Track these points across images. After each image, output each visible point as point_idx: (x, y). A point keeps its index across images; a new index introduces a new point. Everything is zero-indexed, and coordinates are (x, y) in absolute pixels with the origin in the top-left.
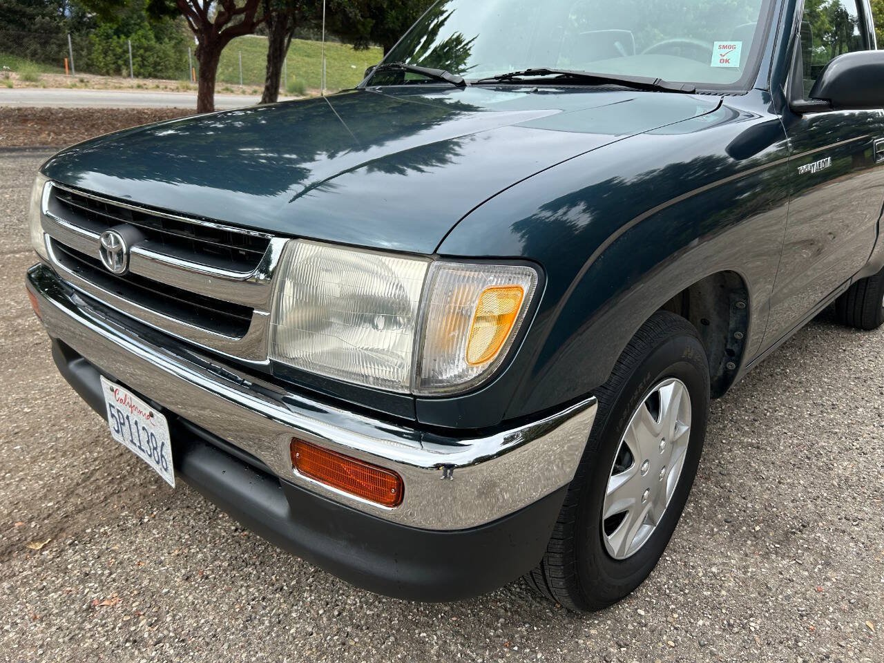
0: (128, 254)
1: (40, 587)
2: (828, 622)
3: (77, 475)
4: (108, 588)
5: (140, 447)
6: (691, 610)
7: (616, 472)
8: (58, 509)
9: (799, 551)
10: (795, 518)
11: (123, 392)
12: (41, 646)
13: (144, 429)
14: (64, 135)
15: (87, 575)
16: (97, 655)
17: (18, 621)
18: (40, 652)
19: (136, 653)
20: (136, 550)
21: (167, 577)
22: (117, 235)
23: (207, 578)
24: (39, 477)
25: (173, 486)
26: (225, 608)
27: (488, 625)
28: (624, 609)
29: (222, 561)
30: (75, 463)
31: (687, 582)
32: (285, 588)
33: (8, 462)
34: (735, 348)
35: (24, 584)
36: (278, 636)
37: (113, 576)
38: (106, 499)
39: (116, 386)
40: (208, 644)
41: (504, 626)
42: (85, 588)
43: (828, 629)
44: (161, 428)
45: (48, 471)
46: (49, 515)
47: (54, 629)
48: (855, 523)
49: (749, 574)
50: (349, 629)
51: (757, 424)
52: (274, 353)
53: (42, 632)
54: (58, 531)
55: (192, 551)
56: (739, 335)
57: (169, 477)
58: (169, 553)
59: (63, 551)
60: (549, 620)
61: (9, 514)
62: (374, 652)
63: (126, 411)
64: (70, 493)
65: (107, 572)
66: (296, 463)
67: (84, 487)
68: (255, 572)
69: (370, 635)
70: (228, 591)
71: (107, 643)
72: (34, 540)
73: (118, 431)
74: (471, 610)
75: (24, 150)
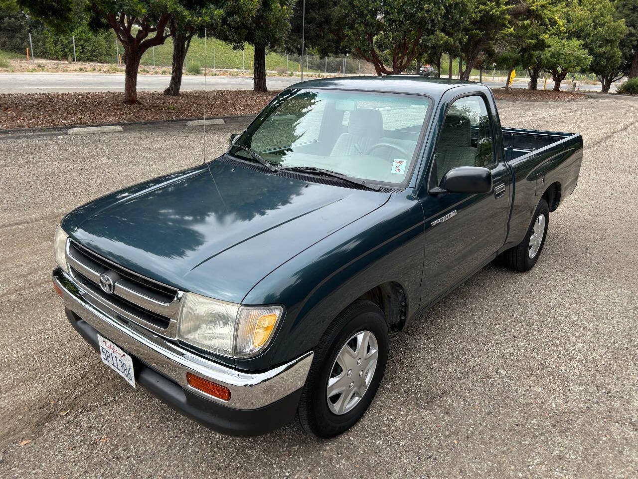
0: (114, 286)
1: (69, 434)
2: (436, 441)
3: (78, 374)
4: (102, 433)
5: (117, 368)
6: (375, 437)
7: (333, 376)
8: (71, 394)
9: (436, 407)
10: (440, 389)
11: (109, 343)
12: (74, 461)
13: (120, 360)
14: (34, 120)
15: (91, 427)
16: (100, 464)
17: (62, 450)
18: (74, 464)
19: (119, 463)
20: (113, 414)
21: (129, 427)
22: (109, 278)
23: (149, 427)
24: (59, 376)
25: (134, 387)
26: (158, 441)
27: (280, 446)
28: (344, 438)
29: (156, 419)
30: (77, 368)
31: (377, 423)
32: (186, 431)
33: (41, 368)
34: (403, 310)
35: (61, 433)
36: (183, 454)
37: (104, 428)
38: (95, 388)
39: (105, 340)
40: (151, 458)
41: (288, 446)
42: (90, 434)
43: (436, 444)
44: (129, 362)
45: (63, 373)
46: (67, 397)
47: (79, 453)
48: (468, 392)
49: (407, 419)
50: (216, 450)
51: (438, 336)
52: (179, 337)
53: (74, 455)
54: (73, 406)
55: (141, 414)
56: (404, 304)
57: (133, 383)
58: (130, 416)
59: (77, 415)
60: (308, 443)
61: (47, 397)
62: (227, 459)
63: (110, 351)
64: (76, 385)
65: (100, 426)
66: (189, 382)
67: (83, 381)
68: (172, 424)
69: (225, 452)
70: (159, 433)
71: (105, 459)
72: (62, 411)
73: (106, 360)
74: (273, 439)
75: (7, 132)
